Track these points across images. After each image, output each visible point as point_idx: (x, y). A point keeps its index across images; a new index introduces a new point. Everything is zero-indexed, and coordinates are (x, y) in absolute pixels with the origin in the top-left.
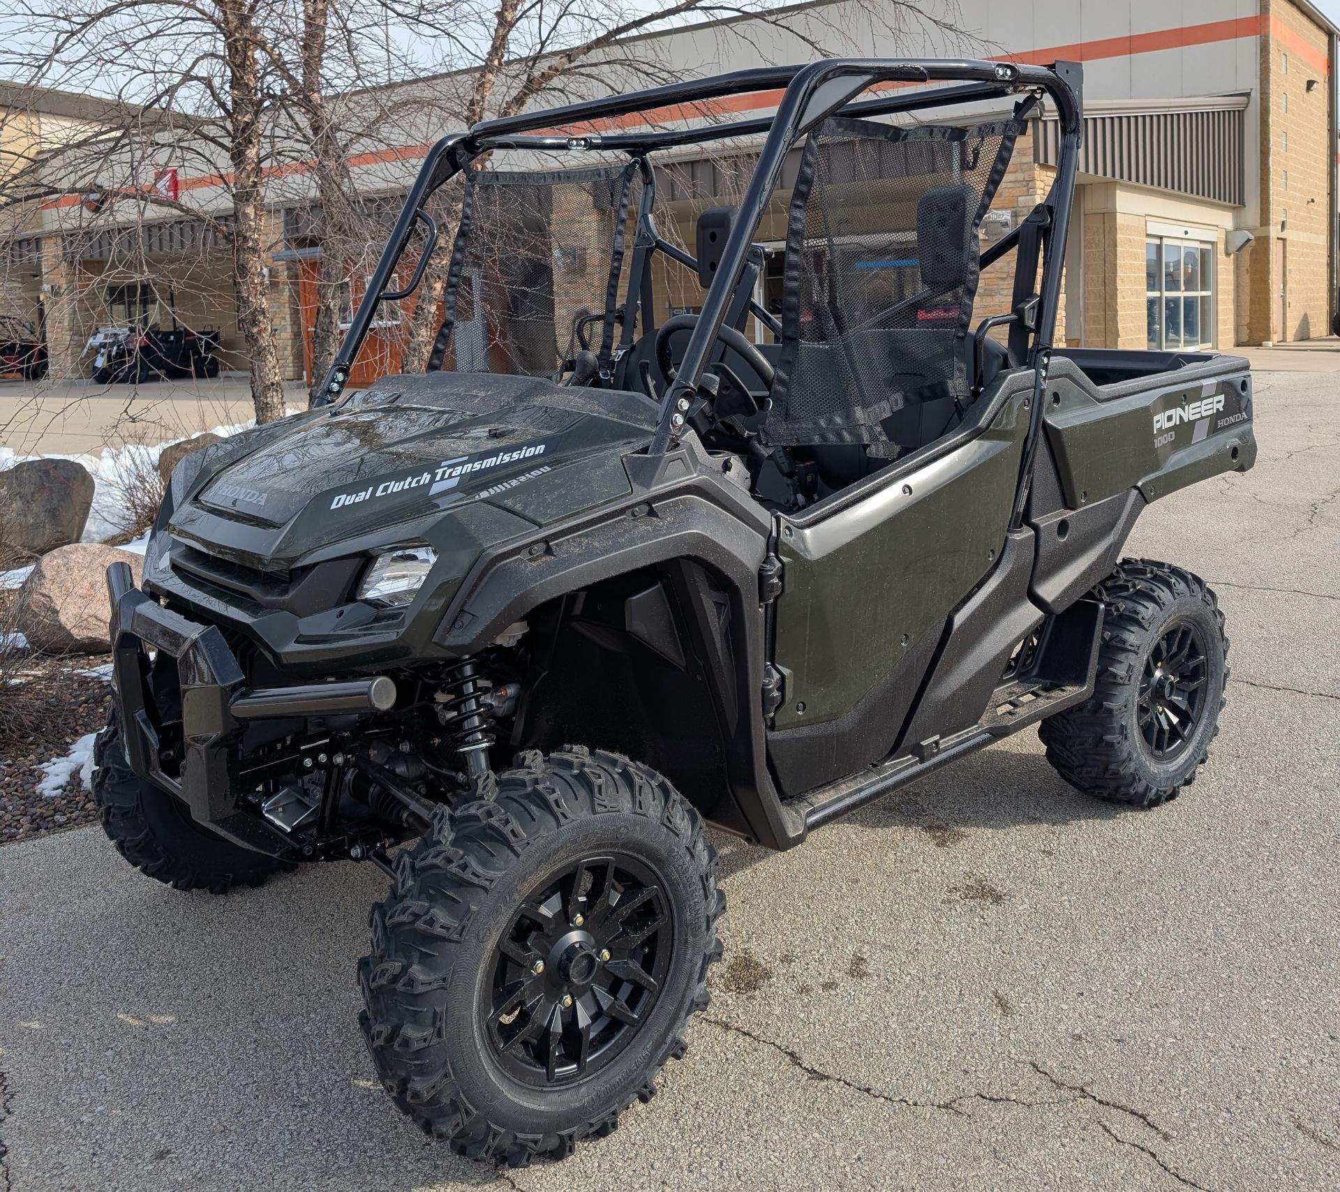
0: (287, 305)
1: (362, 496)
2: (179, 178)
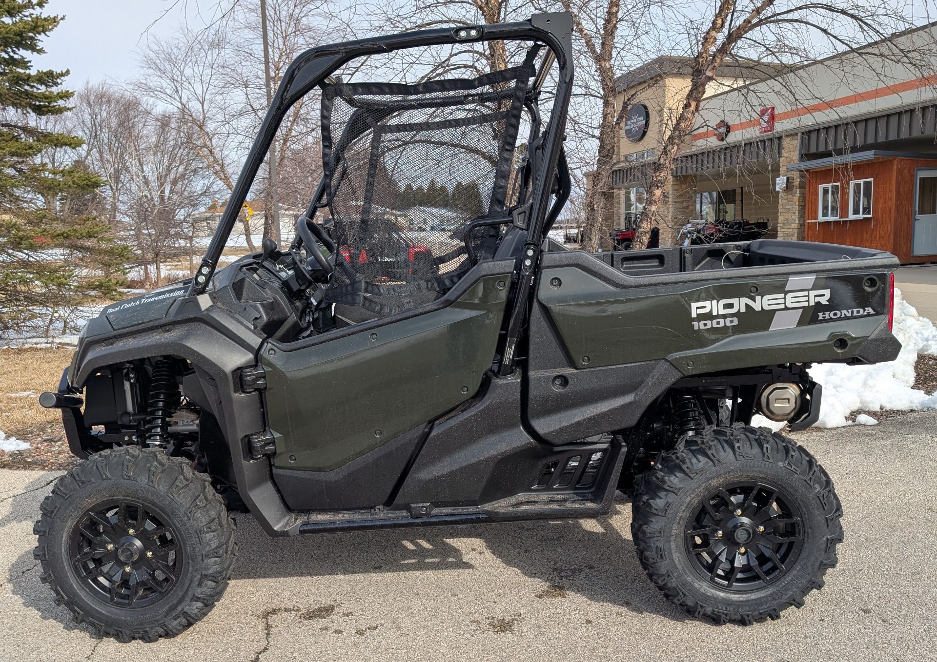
0: (797, 203)
1: (117, 309)
2: (776, 112)
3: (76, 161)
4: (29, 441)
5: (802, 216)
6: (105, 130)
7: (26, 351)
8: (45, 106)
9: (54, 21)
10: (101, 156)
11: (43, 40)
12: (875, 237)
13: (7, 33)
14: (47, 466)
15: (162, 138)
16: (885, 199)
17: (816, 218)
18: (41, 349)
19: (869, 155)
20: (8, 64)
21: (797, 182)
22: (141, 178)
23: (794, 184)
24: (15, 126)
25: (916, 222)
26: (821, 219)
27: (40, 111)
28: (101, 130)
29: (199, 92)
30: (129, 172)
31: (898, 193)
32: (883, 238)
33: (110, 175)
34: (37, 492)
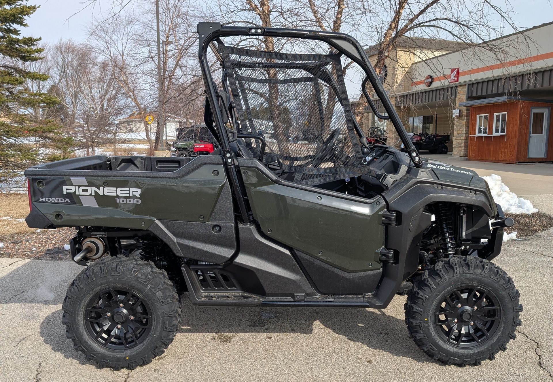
0: (465, 125)
2: (460, 71)
3: (52, 86)
4: (3, 243)
5: (467, 133)
6: (70, 68)
7: (11, 195)
8: (27, 56)
9: (34, 8)
10: (67, 83)
11: (27, 19)
12: (507, 146)
13: (6, 14)
14: (11, 256)
15: (103, 74)
16: (513, 124)
17: (475, 134)
18: (20, 194)
19: (504, 99)
20: (7, 32)
21: (465, 113)
22: (90, 96)
23: (464, 114)
24: (10, 67)
25: (531, 139)
26: (478, 134)
27: (24, 59)
28: (68, 68)
29: (121, 49)
30: (83, 93)
31: (521, 121)
32: (511, 147)
33: (72, 95)
34: (4, 268)
